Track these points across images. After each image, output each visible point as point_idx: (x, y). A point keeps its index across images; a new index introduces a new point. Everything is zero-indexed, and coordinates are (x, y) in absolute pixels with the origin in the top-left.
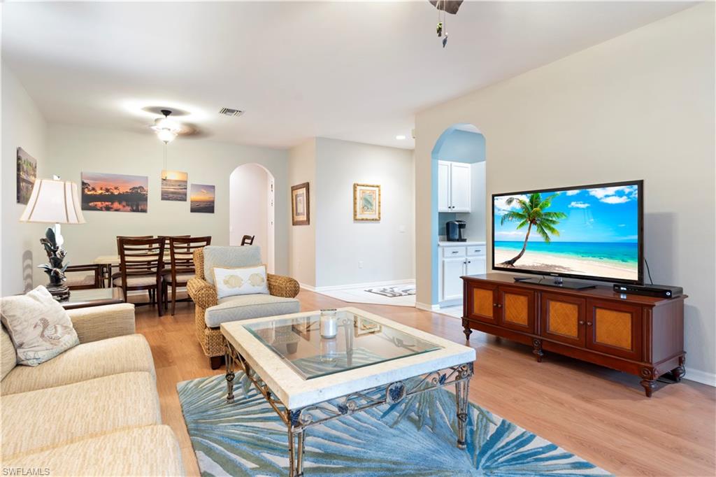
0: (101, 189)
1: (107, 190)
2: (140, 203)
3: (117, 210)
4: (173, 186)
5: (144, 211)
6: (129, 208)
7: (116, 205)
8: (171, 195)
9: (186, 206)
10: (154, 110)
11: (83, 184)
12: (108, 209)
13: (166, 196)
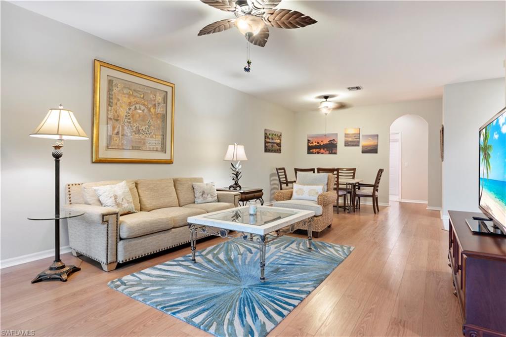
0: (315, 142)
1: (318, 143)
2: (334, 149)
3: (322, 153)
4: (351, 137)
5: (335, 153)
6: (328, 152)
7: (322, 151)
8: (350, 143)
9: (359, 149)
10: (320, 97)
11: (308, 140)
12: (318, 153)
13: (347, 144)
